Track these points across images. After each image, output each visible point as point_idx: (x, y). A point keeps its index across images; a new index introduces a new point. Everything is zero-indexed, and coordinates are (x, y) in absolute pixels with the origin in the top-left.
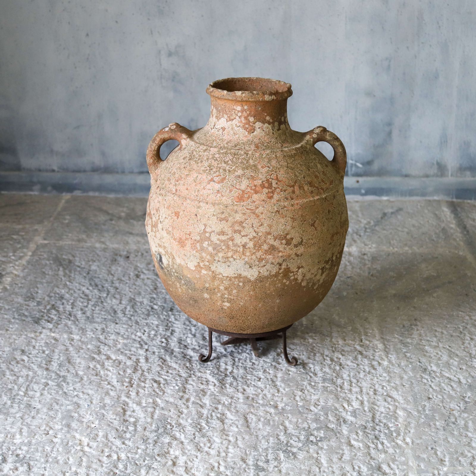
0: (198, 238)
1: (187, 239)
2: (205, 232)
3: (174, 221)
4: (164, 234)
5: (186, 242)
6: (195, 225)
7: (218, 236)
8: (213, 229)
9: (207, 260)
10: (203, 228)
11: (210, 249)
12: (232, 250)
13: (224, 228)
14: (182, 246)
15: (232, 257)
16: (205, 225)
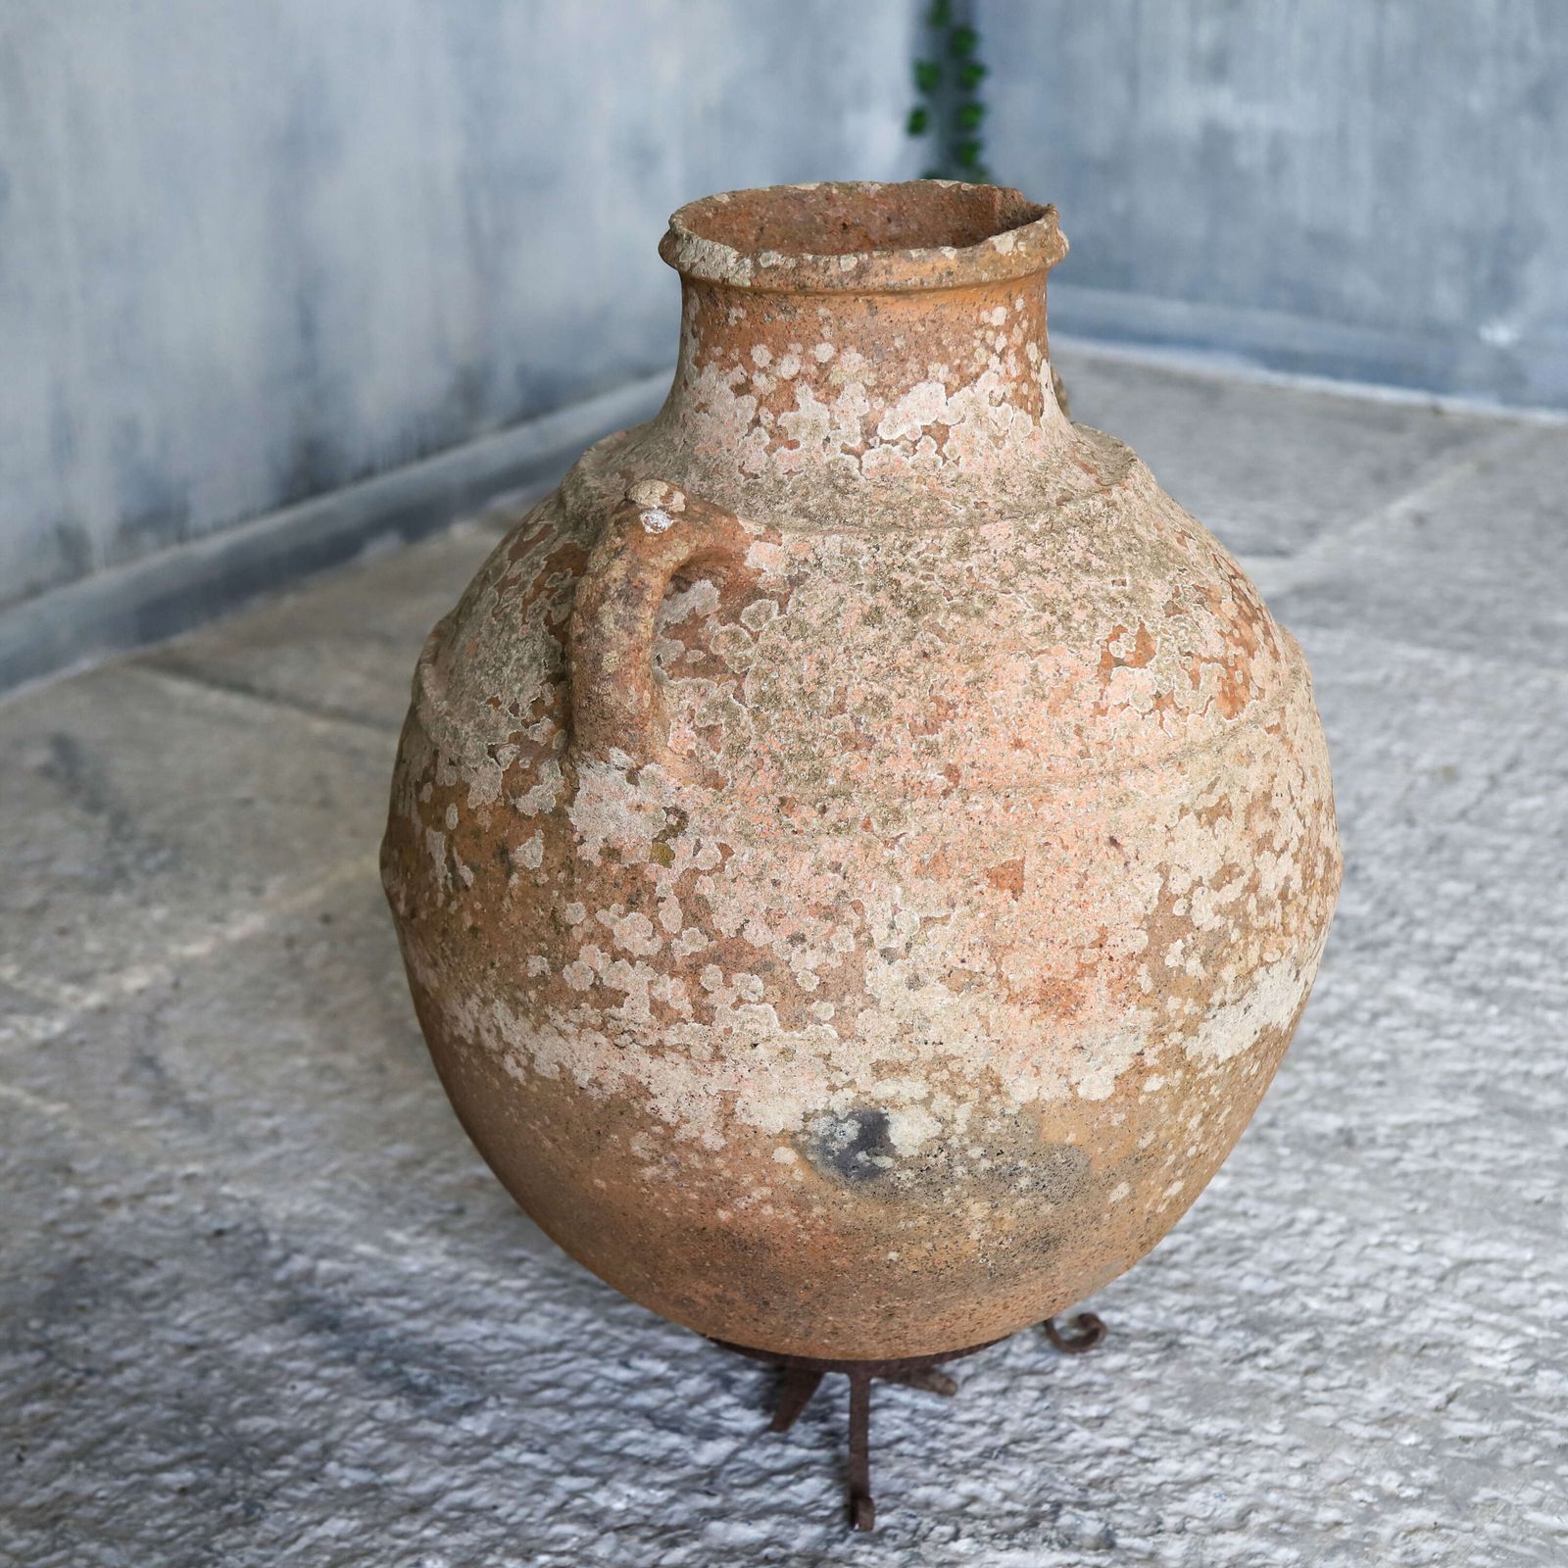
0: (1141, 941)
1: (1086, 970)
2: (1167, 899)
3: (994, 917)
4: (937, 998)
5: (1085, 982)
6: (1120, 891)
7: (1216, 896)
8: (1196, 873)
9: (1178, 1024)
10: (1155, 884)
11: (1193, 966)
12: (1259, 931)
13: (1227, 848)
14: (1068, 1013)
15: (1262, 962)
16: (1163, 870)
